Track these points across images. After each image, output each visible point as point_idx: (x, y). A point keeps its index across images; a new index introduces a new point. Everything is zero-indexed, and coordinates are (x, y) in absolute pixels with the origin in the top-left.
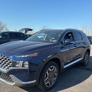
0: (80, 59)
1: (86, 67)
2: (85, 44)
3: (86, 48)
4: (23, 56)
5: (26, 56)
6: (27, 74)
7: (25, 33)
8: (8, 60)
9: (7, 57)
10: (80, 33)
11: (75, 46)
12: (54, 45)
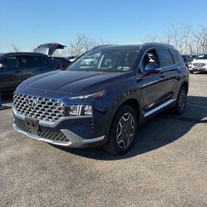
0: (171, 101)
1: (180, 116)
2: (179, 72)
3: (181, 80)
4: (82, 97)
5: (86, 97)
6: (91, 126)
7: (49, 54)
8: (56, 105)
9: (53, 101)
10: (169, 51)
11: (162, 77)
12: (128, 75)
